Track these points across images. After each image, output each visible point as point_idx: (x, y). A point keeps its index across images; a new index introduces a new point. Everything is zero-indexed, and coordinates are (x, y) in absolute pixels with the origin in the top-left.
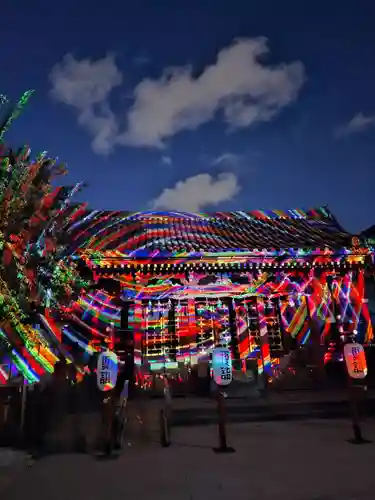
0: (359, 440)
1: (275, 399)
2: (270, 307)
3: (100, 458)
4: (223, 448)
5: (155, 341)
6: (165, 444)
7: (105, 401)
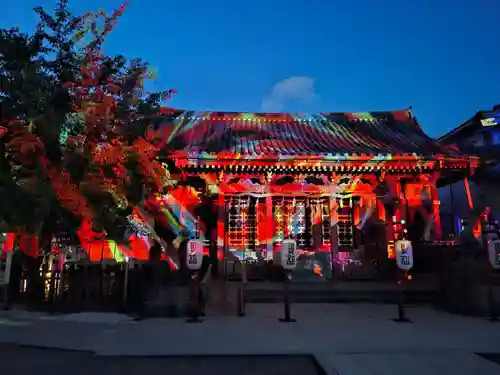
0: (402, 319)
1: (341, 286)
2: (342, 206)
3: (188, 321)
4: (288, 319)
5: (236, 232)
6: (241, 314)
7: (193, 277)
